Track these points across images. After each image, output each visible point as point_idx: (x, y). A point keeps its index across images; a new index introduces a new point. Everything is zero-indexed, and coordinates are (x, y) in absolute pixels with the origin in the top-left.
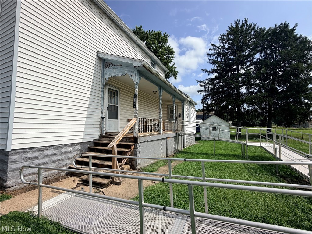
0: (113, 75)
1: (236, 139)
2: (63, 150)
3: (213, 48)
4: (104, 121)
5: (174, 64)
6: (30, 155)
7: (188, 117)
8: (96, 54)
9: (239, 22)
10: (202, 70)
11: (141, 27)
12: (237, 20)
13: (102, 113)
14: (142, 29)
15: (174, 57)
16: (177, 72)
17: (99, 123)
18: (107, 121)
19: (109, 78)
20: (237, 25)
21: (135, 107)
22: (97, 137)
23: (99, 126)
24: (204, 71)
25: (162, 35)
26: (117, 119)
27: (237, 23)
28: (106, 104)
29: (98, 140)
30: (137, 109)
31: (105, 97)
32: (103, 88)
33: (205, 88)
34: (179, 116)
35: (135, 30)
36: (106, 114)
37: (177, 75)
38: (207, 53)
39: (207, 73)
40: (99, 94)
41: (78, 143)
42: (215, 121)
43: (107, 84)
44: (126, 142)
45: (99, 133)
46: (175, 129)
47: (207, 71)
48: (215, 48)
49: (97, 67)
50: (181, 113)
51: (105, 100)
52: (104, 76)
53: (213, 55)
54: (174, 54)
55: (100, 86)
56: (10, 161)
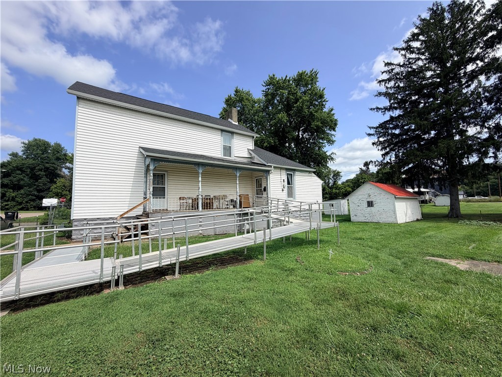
1: (333, 221)
3: (388, 69)
7: (283, 190)
11: (274, 75)
13: (145, 194)
22: (140, 213)
24: (375, 110)
31: (148, 181)
32: (145, 174)
34: (265, 190)
38: (377, 80)
39: (380, 112)
40: (142, 179)
42: (371, 192)
45: (142, 210)
48: (391, 67)
50: (265, 186)
53: (389, 80)
54: (325, 96)
55: (143, 173)
56: (73, 225)
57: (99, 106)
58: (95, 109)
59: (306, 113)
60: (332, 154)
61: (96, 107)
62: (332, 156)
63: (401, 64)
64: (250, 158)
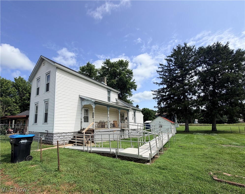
0: (85, 104)
2: (68, 134)
3: (161, 67)
4: (82, 123)
5: (134, 80)
6: (58, 135)
7: (133, 119)
8: (78, 96)
9: (180, 46)
10: (154, 83)
12: (179, 45)
13: (81, 120)
14: (110, 60)
15: (133, 75)
16: (136, 85)
17: (80, 124)
18: (83, 123)
19: (84, 105)
20: (179, 48)
21: (93, 117)
22: (79, 130)
23: (80, 126)
24: (156, 84)
25: (125, 62)
26: (88, 122)
27: (178, 47)
28: (83, 116)
29: (80, 131)
30: (94, 118)
31: (82, 113)
32: (82, 109)
33: (157, 96)
34: (126, 119)
35: (106, 61)
36: (83, 120)
37: (136, 87)
38: (157, 71)
39: (158, 85)
40: (80, 112)
41: (72, 132)
42: (161, 121)
43: (83, 107)
44: (90, 132)
45: (80, 128)
46: (120, 126)
47: (157, 83)
48: (162, 66)
49: (79, 101)
50: (127, 117)
51: (82, 114)
52: (82, 105)
53: (162, 72)
54: (133, 74)
55: (80, 109)
56: (54, 136)
57: (65, 73)
58: (63, 74)
59: (125, 80)
60: (132, 101)
61: (63, 73)
62: (132, 102)
63: (167, 66)
64: (117, 103)
